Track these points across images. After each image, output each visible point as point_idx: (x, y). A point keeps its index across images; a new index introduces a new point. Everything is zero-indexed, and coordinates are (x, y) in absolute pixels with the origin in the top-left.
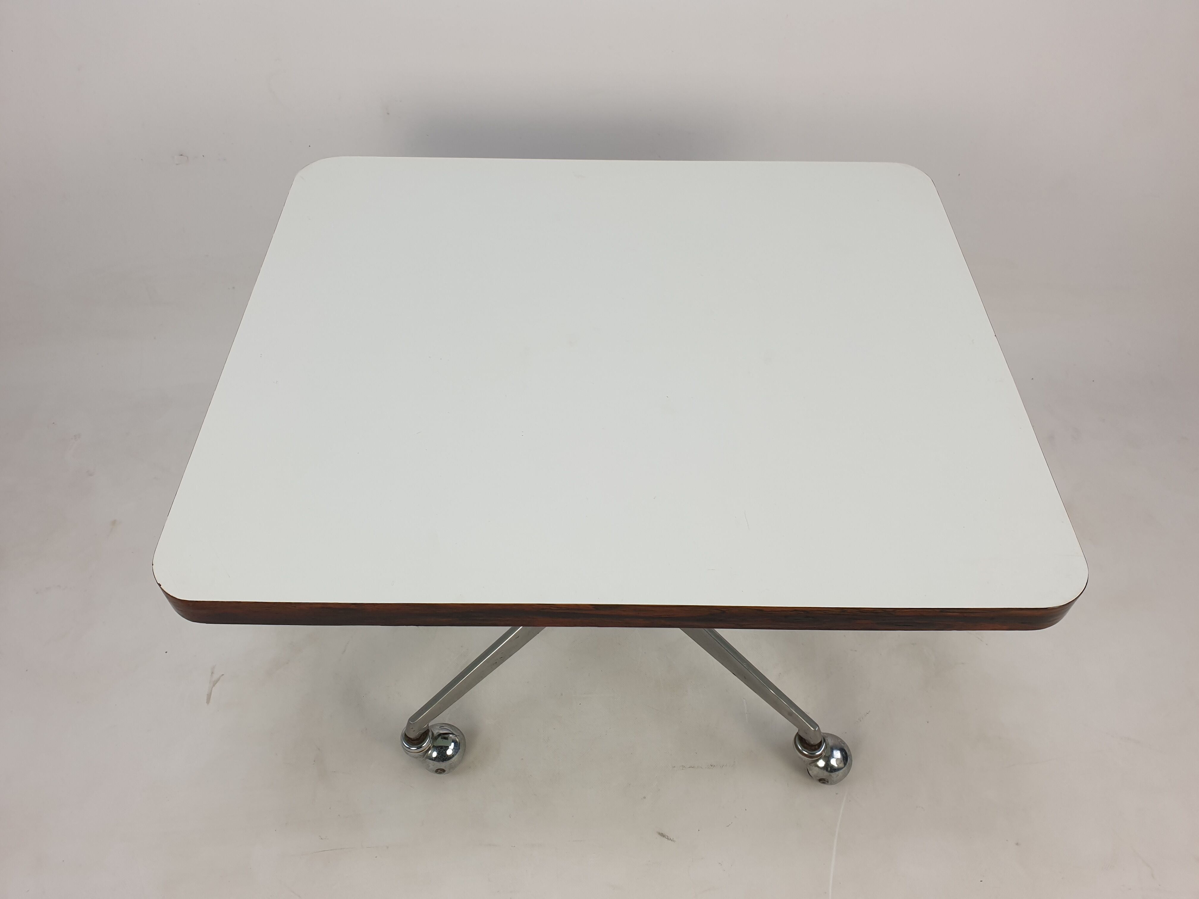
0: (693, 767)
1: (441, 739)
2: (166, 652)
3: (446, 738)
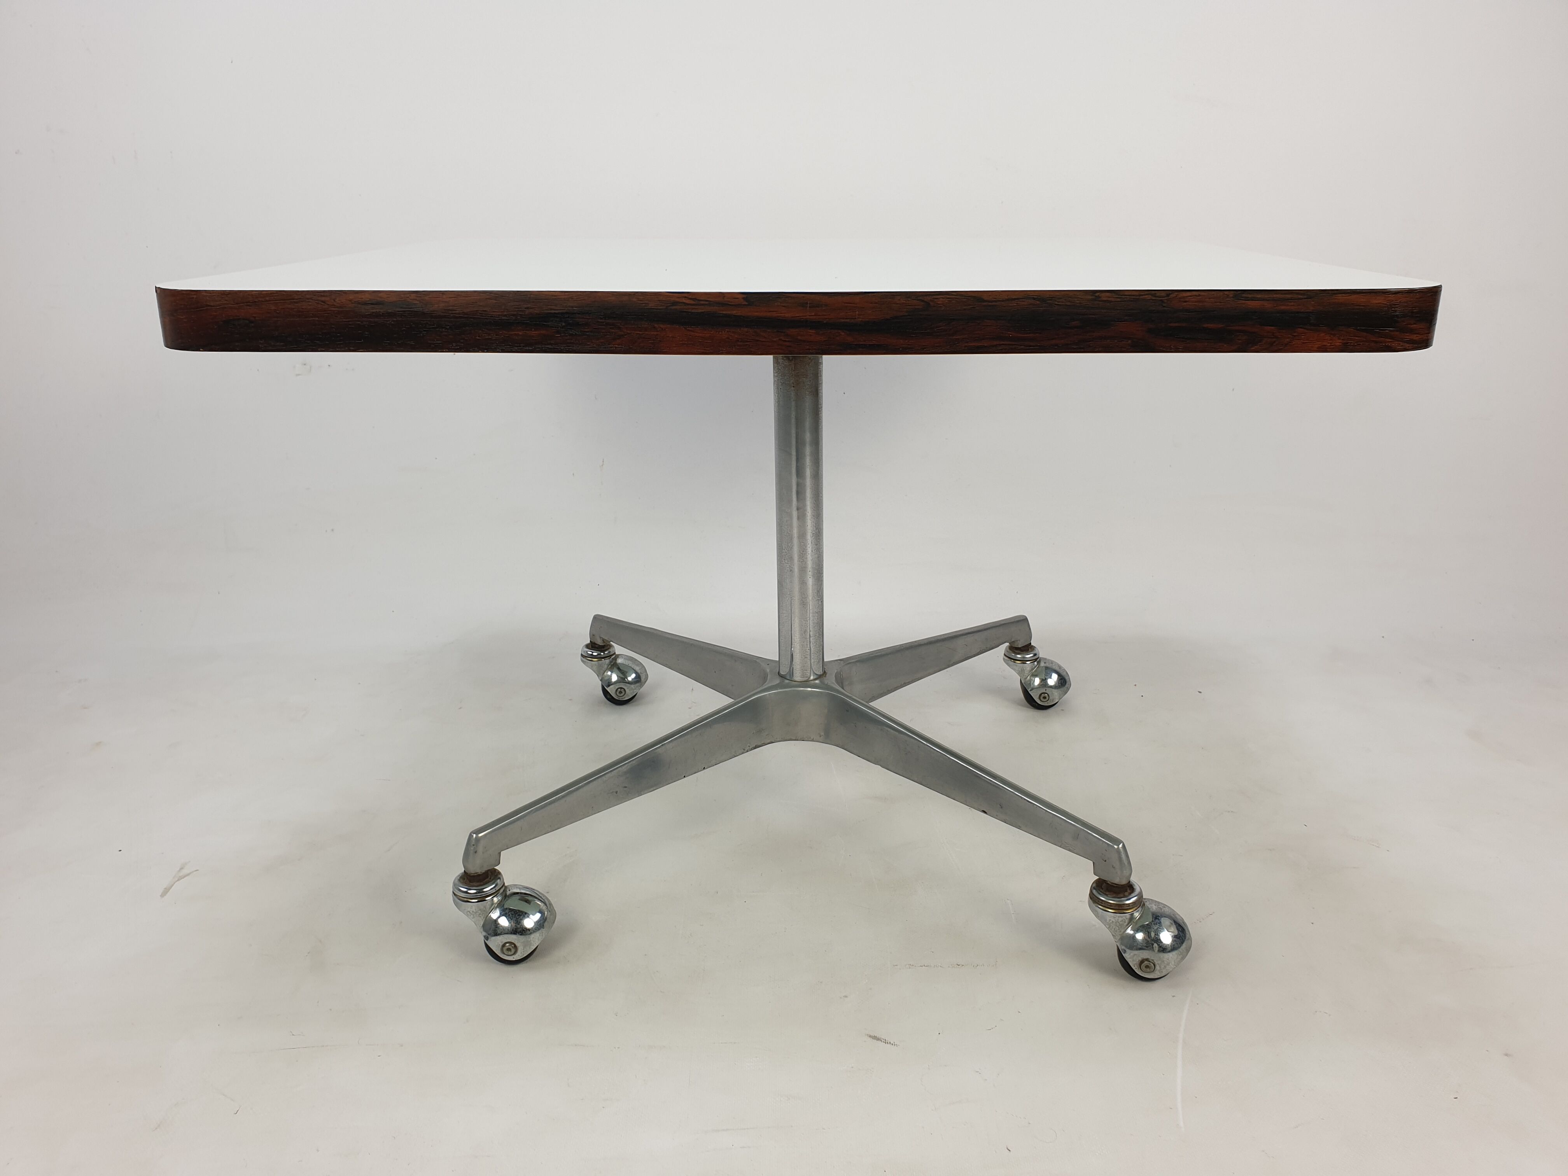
0: (927, 966)
1: (519, 900)
2: (120, 851)
3: (527, 901)
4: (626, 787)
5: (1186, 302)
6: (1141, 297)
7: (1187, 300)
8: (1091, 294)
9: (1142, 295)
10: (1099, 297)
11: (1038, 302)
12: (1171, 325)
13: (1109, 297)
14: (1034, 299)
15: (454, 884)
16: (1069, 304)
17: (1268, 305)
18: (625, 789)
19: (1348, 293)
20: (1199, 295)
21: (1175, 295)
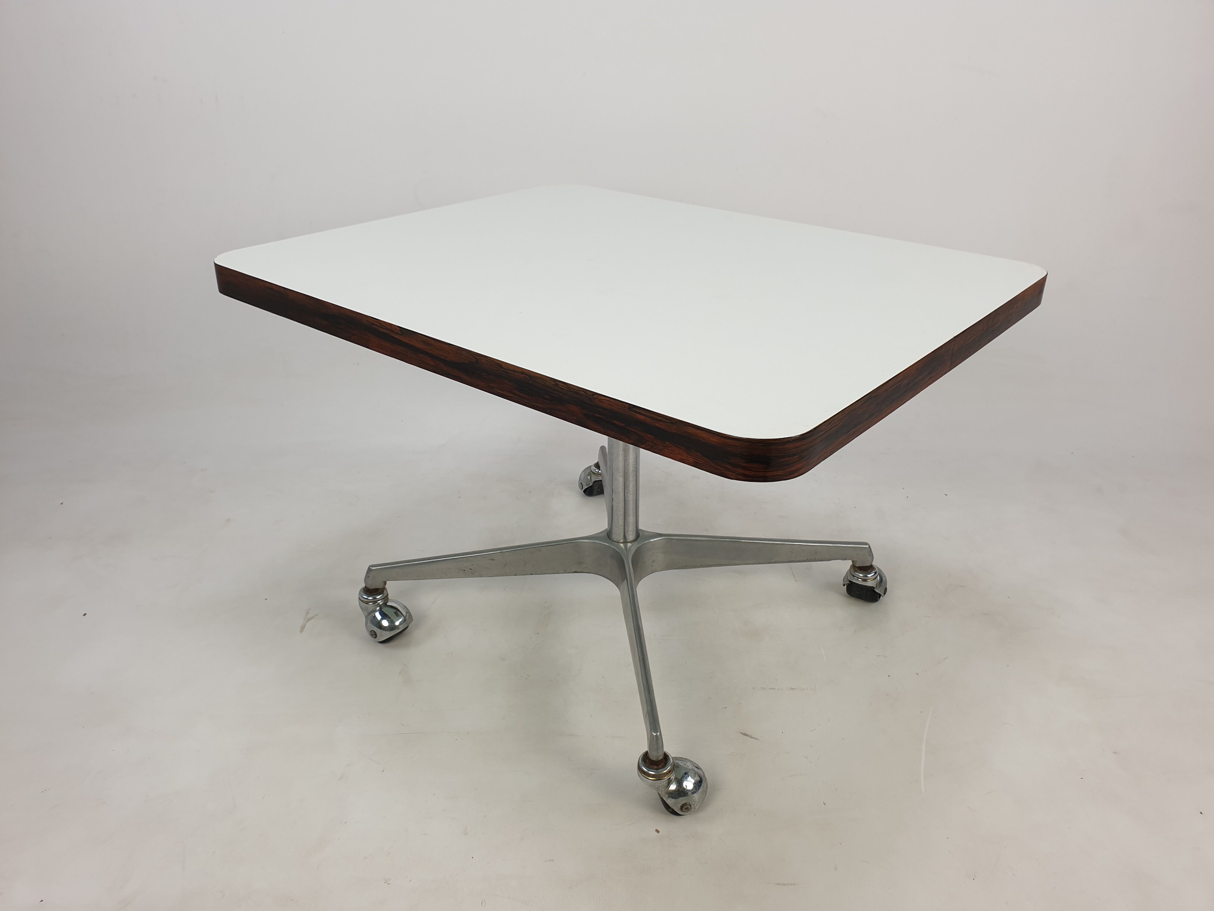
4: (471, 569)
5: (602, 403)
6: (579, 392)
7: (603, 402)
8: (553, 381)
9: (579, 391)
10: (557, 384)
11: (528, 377)
12: (596, 415)
13: (563, 386)
14: (526, 375)
15: (360, 593)
16: (543, 383)
17: (648, 420)
18: (471, 570)
19: (695, 428)
20: (610, 401)
21: (596, 397)
